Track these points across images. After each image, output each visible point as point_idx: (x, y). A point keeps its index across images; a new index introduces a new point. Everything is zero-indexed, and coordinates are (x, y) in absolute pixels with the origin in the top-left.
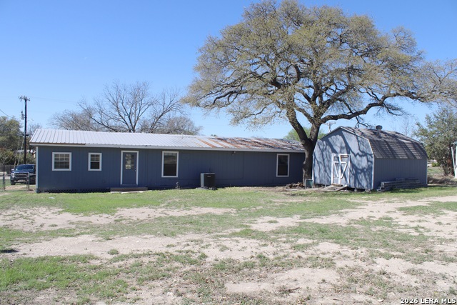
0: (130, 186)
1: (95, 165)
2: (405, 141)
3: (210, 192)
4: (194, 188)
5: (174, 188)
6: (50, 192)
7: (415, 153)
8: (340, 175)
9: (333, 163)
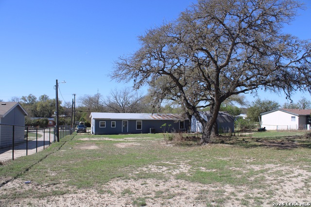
0: (125, 132)
1: (113, 126)
2: (224, 116)
3: (153, 134)
4: (147, 133)
5: (140, 133)
6: (99, 134)
7: (228, 120)
8: (199, 129)
9: (197, 124)
